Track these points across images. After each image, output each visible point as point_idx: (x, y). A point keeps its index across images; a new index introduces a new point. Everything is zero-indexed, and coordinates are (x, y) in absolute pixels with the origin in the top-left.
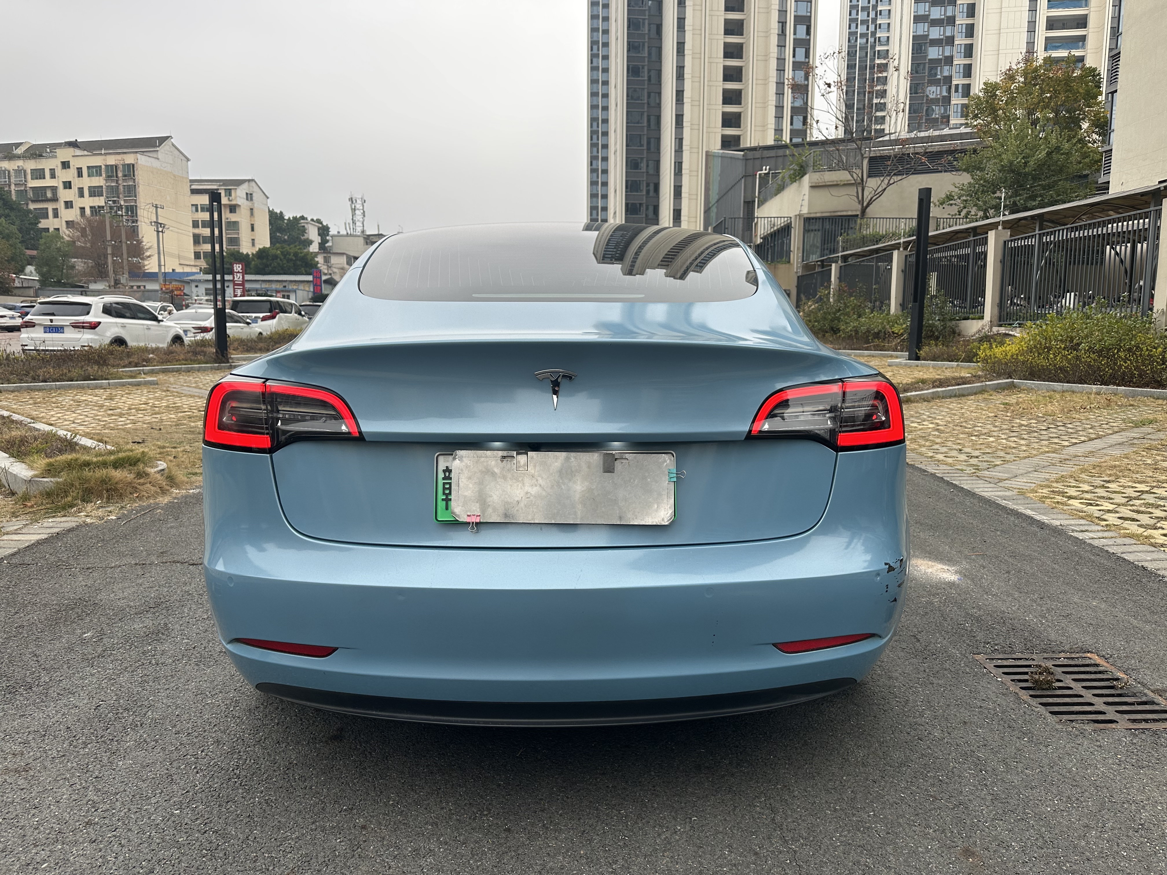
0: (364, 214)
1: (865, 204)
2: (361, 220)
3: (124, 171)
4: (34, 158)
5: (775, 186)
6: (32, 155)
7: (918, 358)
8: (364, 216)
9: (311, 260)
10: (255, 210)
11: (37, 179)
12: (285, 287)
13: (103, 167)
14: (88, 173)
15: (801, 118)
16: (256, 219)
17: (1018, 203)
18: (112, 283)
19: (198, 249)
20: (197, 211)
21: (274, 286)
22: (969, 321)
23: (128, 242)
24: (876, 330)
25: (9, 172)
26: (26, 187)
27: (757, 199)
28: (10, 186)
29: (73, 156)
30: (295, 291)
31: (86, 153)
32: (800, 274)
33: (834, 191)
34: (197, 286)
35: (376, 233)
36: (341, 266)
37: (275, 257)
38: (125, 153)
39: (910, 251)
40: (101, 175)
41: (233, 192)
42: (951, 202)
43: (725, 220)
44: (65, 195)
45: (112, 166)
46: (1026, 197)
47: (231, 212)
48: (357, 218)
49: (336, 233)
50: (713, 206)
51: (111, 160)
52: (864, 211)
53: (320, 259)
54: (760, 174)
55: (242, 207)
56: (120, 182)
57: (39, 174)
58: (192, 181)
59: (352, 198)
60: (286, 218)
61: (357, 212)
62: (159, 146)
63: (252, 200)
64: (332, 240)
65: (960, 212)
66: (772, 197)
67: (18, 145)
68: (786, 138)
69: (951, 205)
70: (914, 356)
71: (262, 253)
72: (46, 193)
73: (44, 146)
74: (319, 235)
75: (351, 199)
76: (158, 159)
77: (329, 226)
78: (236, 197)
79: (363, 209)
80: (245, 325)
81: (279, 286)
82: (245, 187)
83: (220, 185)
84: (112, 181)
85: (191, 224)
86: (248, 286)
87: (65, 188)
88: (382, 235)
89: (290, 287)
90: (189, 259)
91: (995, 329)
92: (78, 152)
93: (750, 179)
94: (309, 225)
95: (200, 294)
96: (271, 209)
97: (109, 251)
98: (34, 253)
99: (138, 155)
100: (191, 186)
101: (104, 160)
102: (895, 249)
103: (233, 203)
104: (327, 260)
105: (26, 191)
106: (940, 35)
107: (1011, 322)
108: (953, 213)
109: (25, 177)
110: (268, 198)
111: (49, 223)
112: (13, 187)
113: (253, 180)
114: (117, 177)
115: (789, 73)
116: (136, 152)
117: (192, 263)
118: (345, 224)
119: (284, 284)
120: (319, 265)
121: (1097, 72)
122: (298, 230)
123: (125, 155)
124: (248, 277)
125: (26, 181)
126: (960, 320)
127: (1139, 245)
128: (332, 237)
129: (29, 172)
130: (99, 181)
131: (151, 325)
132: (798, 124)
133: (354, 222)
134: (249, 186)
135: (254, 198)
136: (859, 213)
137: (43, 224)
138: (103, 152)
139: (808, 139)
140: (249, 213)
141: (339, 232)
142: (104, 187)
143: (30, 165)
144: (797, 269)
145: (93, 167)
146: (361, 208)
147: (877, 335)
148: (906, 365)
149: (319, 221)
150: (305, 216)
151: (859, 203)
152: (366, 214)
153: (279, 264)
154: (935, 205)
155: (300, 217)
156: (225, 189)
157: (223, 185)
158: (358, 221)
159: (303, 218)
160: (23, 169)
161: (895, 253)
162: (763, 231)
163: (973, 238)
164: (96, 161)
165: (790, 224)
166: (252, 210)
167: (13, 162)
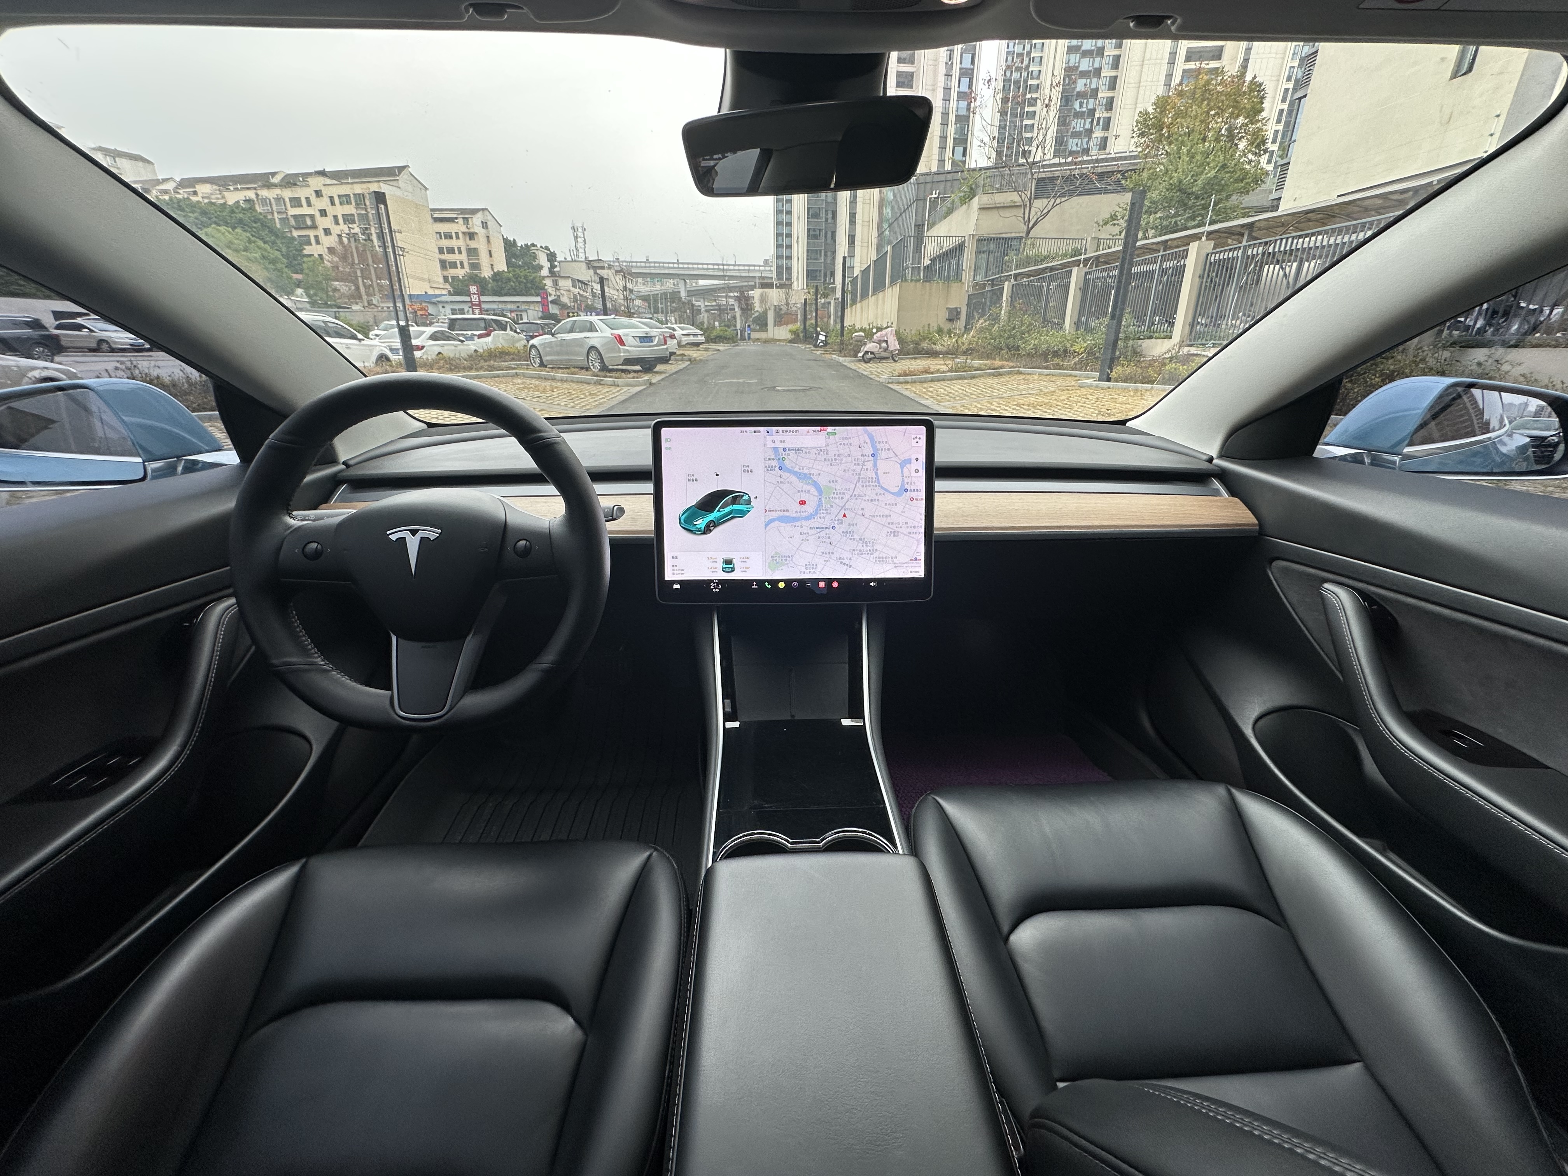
0: (585, 241)
1: (1030, 225)
2: (583, 247)
4: (290, 187)
5: (945, 209)
6: (287, 183)
7: (1109, 380)
8: (585, 243)
9: (539, 283)
10: (491, 238)
11: (295, 207)
12: (518, 307)
13: (352, 196)
14: (340, 201)
15: (962, 149)
16: (492, 245)
17: (1179, 223)
18: (366, 304)
19: (446, 273)
20: (441, 238)
21: (509, 306)
22: (1153, 340)
23: (375, 266)
24: (1056, 348)
25: (270, 200)
26: (287, 215)
27: (926, 223)
28: (273, 213)
29: (324, 185)
30: (527, 311)
31: (335, 182)
32: (970, 293)
33: (1003, 213)
34: (443, 307)
35: (597, 259)
36: (566, 288)
37: (509, 280)
38: (370, 182)
39: (1089, 268)
40: (351, 204)
41: (470, 220)
42: (1115, 222)
43: (905, 237)
44: (324, 223)
45: (359, 194)
46: (1188, 217)
47: (470, 239)
48: (579, 245)
49: (563, 260)
50: (886, 230)
51: (358, 189)
52: (1028, 233)
53: (548, 283)
54: (930, 198)
55: (479, 235)
57: (296, 202)
58: (432, 210)
60: (519, 245)
61: (579, 239)
62: (398, 176)
63: (487, 228)
64: (560, 265)
65: (1120, 232)
66: (940, 220)
67: (274, 174)
68: (948, 167)
69: (1114, 225)
70: (1105, 377)
71: (497, 276)
72: (305, 221)
73: (297, 175)
74: (548, 260)
75: (573, 228)
76: (399, 188)
77: (557, 252)
78: (473, 226)
80: (459, 343)
81: (513, 307)
82: (479, 215)
83: (458, 214)
84: (362, 209)
85: (437, 251)
86: (484, 306)
87: (322, 215)
88: (601, 260)
89: (523, 308)
90: (438, 283)
91: (1186, 350)
92: (328, 181)
93: (921, 203)
94: (540, 252)
95: (447, 314)
96: (505, 237)
97: (359, 274)
98: (300, 277)
100: (432, 215)
101: (351, 189)
102: (1074, 266)
103: (471, 230)
104: (555, 283)
105: (288, 219)
106: (1089, 67)
107: (1204, 342)
108: (1114, 234)
109: (285, 205)
110: (501, 226)
111: (312, 250)
112: (276, 215)
113: (486, 209)
114: (365, 205)
115: (953, 103)
116: (379, 181)
117: (442, 286)
118: (570, 250)
119: (518, 304)
120: (546, 287)
121: (1262, 87)
122: (530, 256)
124: (483, 298)
125: (286, 209)
126: (1144, 339)
127: (1307, 264)
128: (559, 262)
129: (287, 200)
130: (350, 209)
131: (350, 344)
132: (959, 156)
133: (577, 249)
134: (483, 214)
135: (489, 227)
136: (1024, 235)
137: (307, 250)
138: (350, 181)
139: (967, 167)
140: (485, 240)
141: (565, 258)
142: (356, 215)
143: (287, 194)
144: (968, 288)
145: (343, 196)
146: (583, 236)
147: (1056, 354)
148: (1097, 386)
149: (547, 248)
150: (535, 243)
151: (1025, 224)
152: (587, 241)
153: (512, 286)
154: (1099, 226)
155: (531, 244)
156: (463, 218)
157: (461, 213)
158: (580, 247)
159: (533, 245)
160: (281, 198)
161: (1075, 270)
162: (932, 253)
163: (1161, 253)
164: (345, 190)
165: (963, 243)
166: (488, 237)
167: (272, 191)
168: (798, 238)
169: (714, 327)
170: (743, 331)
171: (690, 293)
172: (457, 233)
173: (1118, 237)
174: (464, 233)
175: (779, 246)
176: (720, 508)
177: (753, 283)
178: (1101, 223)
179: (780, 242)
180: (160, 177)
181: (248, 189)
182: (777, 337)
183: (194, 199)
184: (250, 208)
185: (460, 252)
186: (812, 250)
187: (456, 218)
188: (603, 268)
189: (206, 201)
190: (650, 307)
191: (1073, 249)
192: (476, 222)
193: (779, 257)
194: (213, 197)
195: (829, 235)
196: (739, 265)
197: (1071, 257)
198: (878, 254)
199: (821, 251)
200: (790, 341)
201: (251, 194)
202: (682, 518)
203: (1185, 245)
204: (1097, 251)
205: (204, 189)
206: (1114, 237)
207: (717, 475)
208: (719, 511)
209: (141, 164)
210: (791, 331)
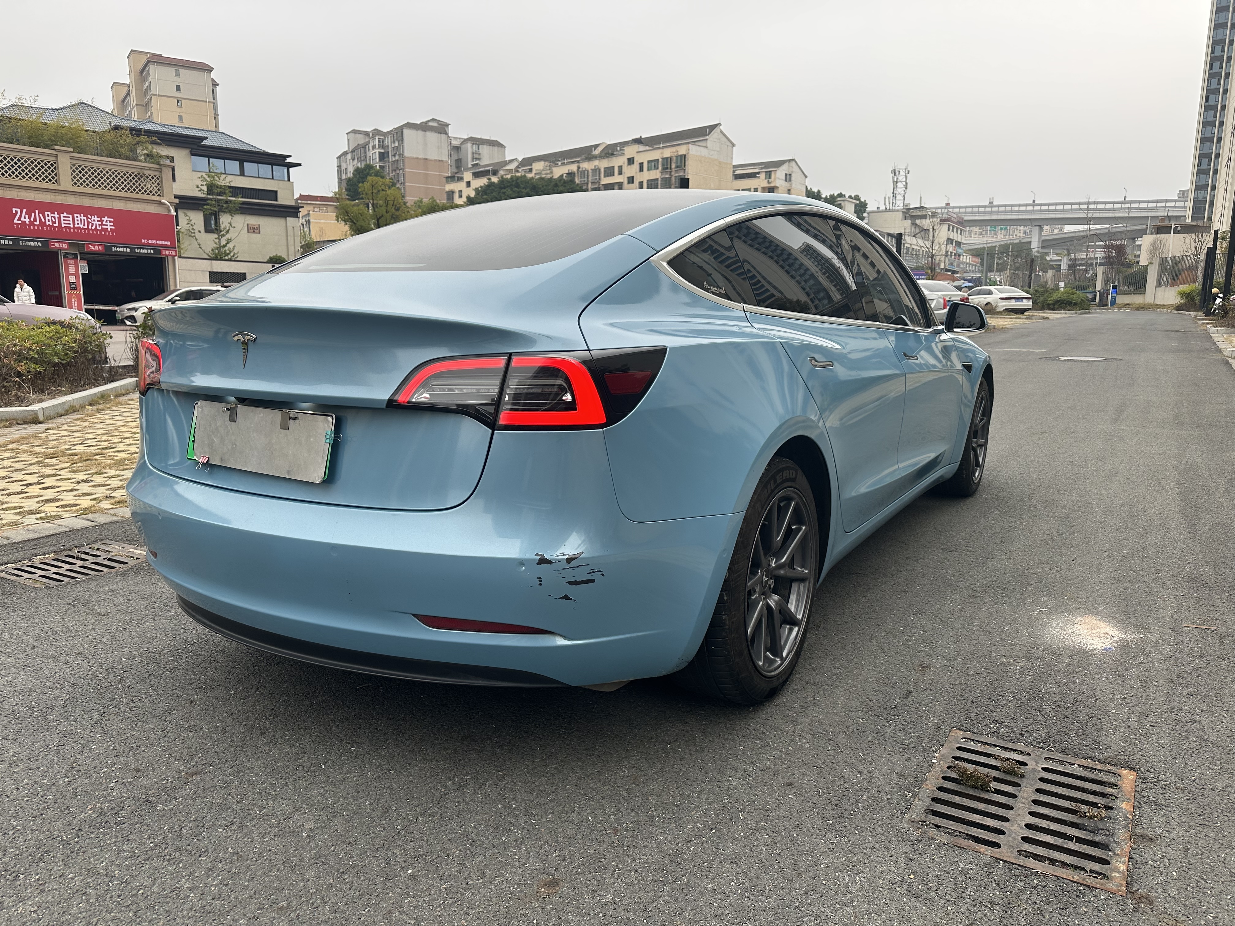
0: (906, 185)
2: (903, 192)
3: (677, 162)
4: (608, 157)
6: (606, 154)
8: (906, 188)
10: (793, 190)
11: (608, 176)
13: (660, 160)
14: (648, 167)
25: (588, 171)
26: (599, 185)
28: (587, 184)
29: (637, 152)
31: (647, 148)
35: (918, 206)
38: (679, 145)
40: (658, 169)
41: (772, 173)
45: (667, 158)
48: (898, 191)
49: (875, 209)
51: (667, 153)
55: (780, 188)
56: (673, 173)
57: (610, 172)
58: (735, 166)
59: (894, 170)
61: (899, 185)
62: (708, 135)
63: (790, 180)
64: (869, 217)
67: (596, 146)
73: (616, 145)
74: (855, 212)
75: (894, 172)
76: (706, 147)
77: (868, 202)
78: (775, 179)
79: (906, 181)
82: (784, 167)
83: (762, 168)
84: (667, 173)
87: (630, 182)
88: (923, 207)
92: (642, 148)
94: (847, 202)
96: (809, 189)
99: (690, 146)
100: (734, 171)
101: (662, 153)
103: (772, 185)
109: (599, 176)
110: (806, 177)
113: (793, 160)
114: (671, 168)
116: (688, 143)
118: (885, 198)
123: (679, 147)
125: (599, 179)
128: (868, 213)
129: (602, 170)
130: (656, 174)
133: (894, 196)
134: (789, 166)
135: (793, 179)
138: (661, 145)
141: (878, 208)
142: (660, 179)
143: (603, 164)
145: (652, 161)
146: (904, 180)
149: (857, 198)
150: (844, 193)
152: (908, 186)
155: (838, 195)
156: (766, 172)
157: (765, 168)
158: (899, 194)
159: (841, 194)
160: (598, 168)
164: (656, 155)
166: (789, 189)
167: (591, 162)
169: (1057, 288)
170: (1104, 295)
171: (1046, 244)
172: (757, 189)
177: (1144, 227)
180: (507, 159)
181: (573, 162)
182: (1158, 302)
183: (529, 176)
184: (571, 181)
187: (758, 173)
188: (924, 217)
189: (537, 177)
190: (982, 264)
192: (780, 174)
193: (1198, 188)
194: (544, 172)
196: (1131, 202)
200: (1179, 308)
201: (573, 168)
205: (538, 166)
209: (496, 148)
210: (1183, 295)
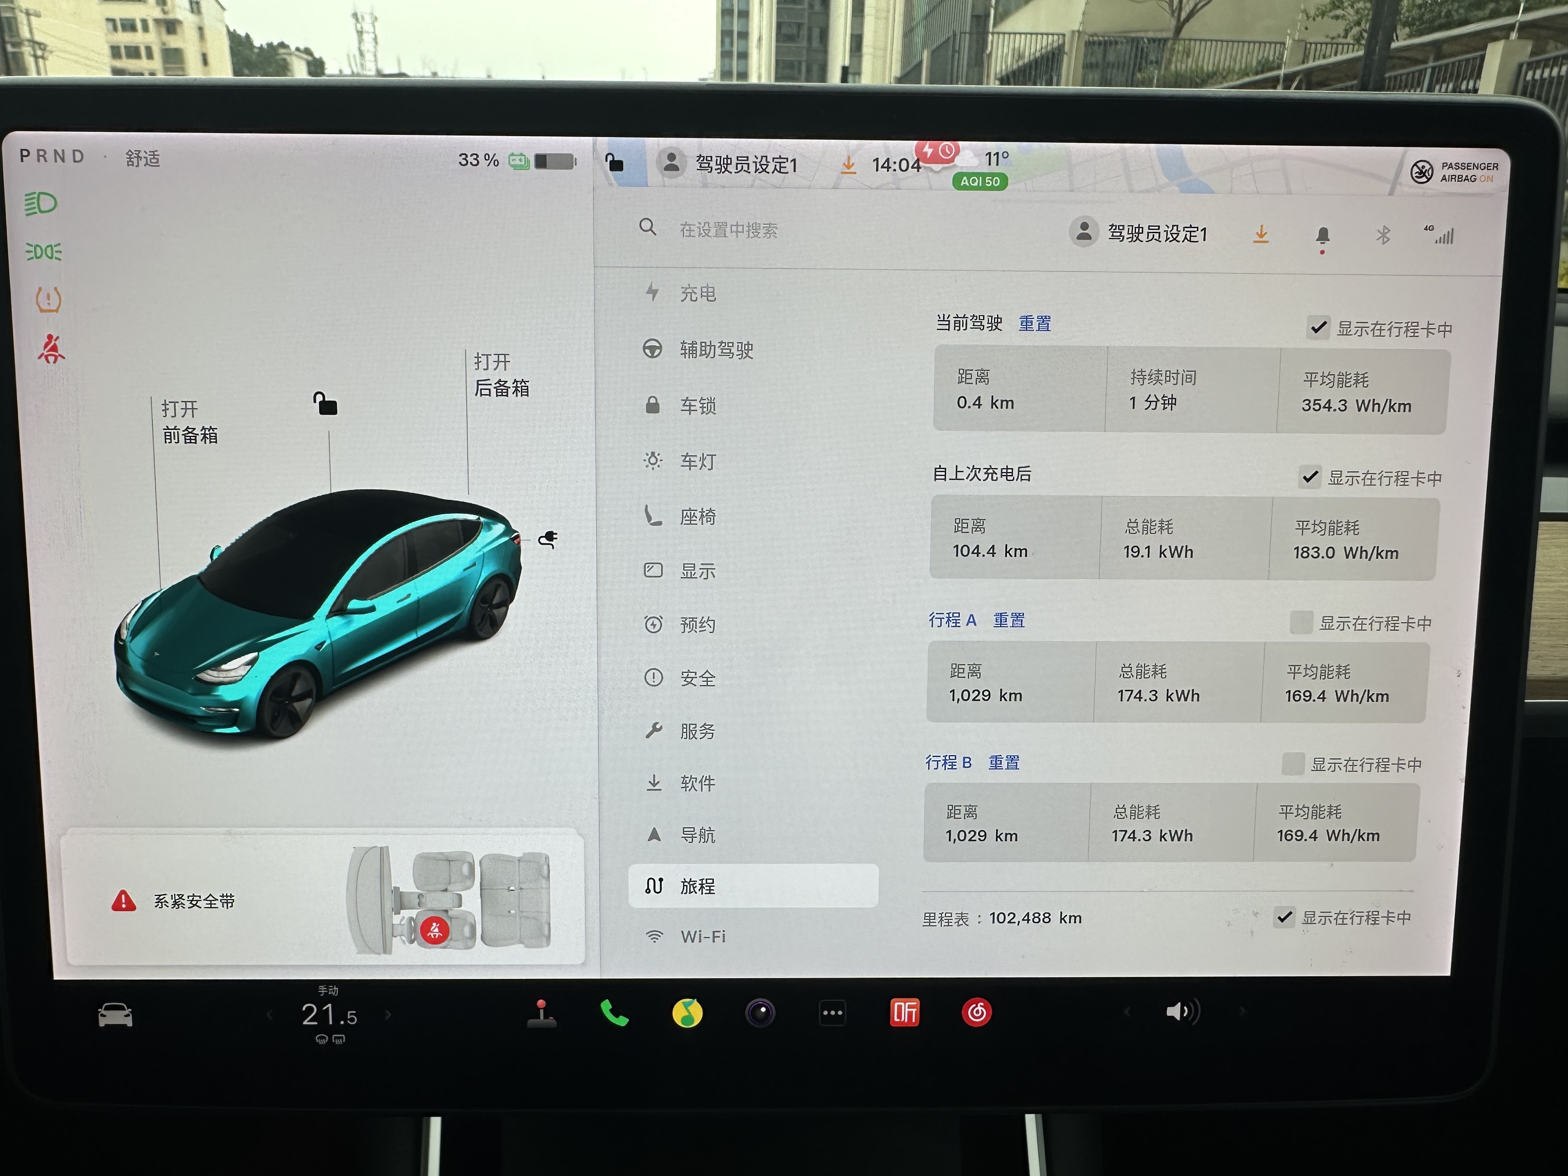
0: (375, 39)
1: (1183, 15)
2: (373, 49)
8: (377, 43)
10: (207, 32)
16: (209, 45)
20: (115, 29)
27: (992, 11)
35: (397, 73)
42: (1339, 12)
43: (955, 35)
47: (169, 32)
48: (366, 46)
49: (337, 72)
50: (918, 24)
52: (1178, 29)
55: (186, 24)
60: (257, 44)
61: (365, 36)
63: (199, 11)
65: (1347, 32)
69: (1337, 17)
74: (309, 73)
75: (355, 15)
77: (325, 59)
78: (174, 7)
79: (374, 32)
85: (109, 53)
88: (404, 76)
94: (294, 57)
96: (231, 29)
103: (171, 16)
108: (1335, 35)
110: (223, 8)
118: (349, 56)
122: (277, 64)
133: (362, 54)
135: (202, 9)
136: (1170, 34)
140: (197, 34)
141: (341, 70)
146: (372, 30)
149: (308, 51)
150: (287, 42)
151: (1173, 15)
152: (379, 40)
154: (1308, 17)
155: (279, 44)
158: (368, 51)
159: (282, 45)
162: (1004, 67)
163: (1431, 64)
165: (1060, 49)
166: (201, 29)
168: (760, 39)
172: (144, 22)
173: (1341, 40)
174: (157, 21)
175: (725, 54)
176: (348, 594)
178: (1312, 13)
179: (727, 47)
185: (150, 56)
186: (783, 61)
191: (1259, 62)
195: (816, 32)
197: (1257, 73)
198: (903, 67)
199: (800, 63)
202: (137, 647)
203: (1475, 50)
204: (1303, 63)
206: (1334, 41)
207: (328, 408)
208: (339, 610)
